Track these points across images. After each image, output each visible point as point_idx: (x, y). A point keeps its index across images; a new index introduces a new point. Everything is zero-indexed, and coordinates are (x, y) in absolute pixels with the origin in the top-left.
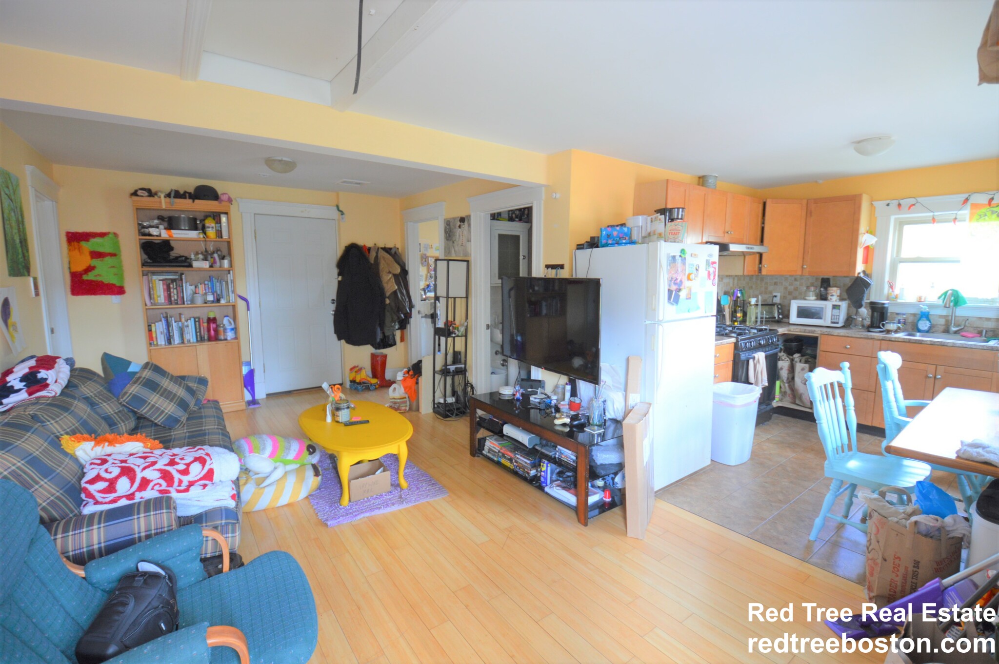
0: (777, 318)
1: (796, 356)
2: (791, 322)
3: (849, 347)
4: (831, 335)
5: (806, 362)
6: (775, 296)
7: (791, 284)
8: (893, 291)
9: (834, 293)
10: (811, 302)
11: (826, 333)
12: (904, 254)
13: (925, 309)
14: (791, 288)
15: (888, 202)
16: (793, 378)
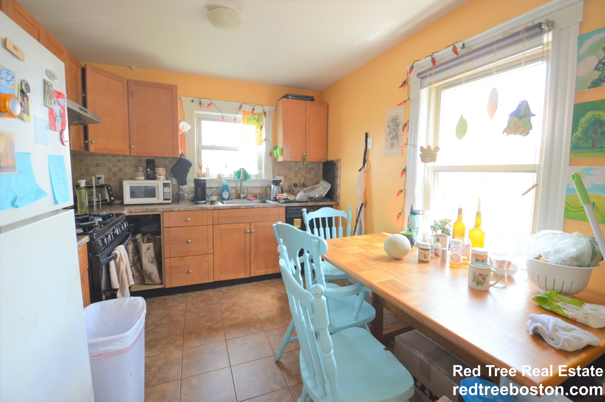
0: (108, 201)
1: (139, 236)
2: (125, 203)
3: (189, 219)
4: (172, 211)
5: (149, 241)
6: (99, 178)
7: (114, 166)
8: (201, 171)
9: (161, 172)
10: (141, 182)
11: (168, 210)
12: (204, 143)
13: (225, 183)
14: (115, 169)
15: (192, 99)
16: (140, 260)
